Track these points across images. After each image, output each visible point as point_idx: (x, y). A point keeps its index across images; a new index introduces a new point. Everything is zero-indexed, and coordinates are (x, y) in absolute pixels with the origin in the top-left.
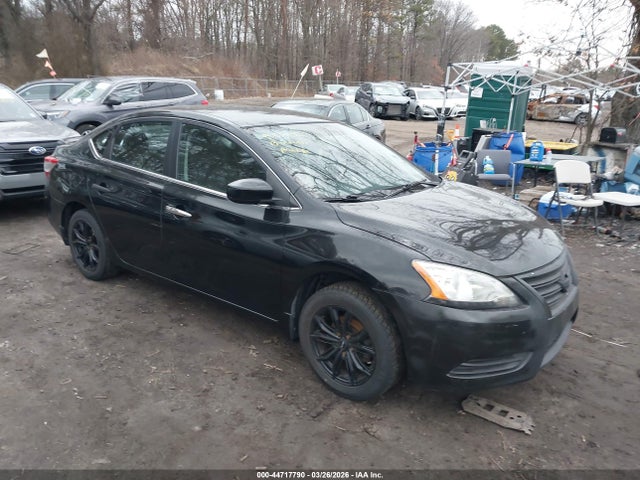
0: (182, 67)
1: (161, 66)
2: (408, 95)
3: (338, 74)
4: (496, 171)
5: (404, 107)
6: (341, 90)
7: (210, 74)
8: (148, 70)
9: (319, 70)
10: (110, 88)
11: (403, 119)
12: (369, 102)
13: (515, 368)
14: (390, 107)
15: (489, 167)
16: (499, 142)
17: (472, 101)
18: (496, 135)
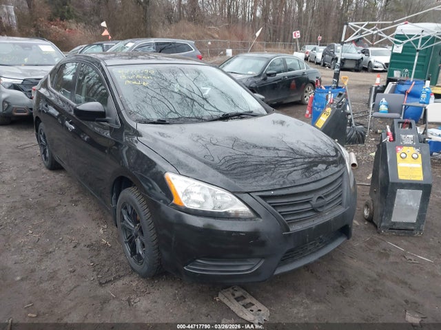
0: (207, 34)
1: (192, 33)
2: (363, 53)
3: (320, 38)
4: (389, 111)
5: (358, 61)
6: (315, 49)
7: (225, 38)
8: (184, 36)
9: (297, 34)
10: (134, 46)
11: (357, 71)
12: (331, 58)
13: (247, 270)
14: (346, 62)
15: (383, 108)
16: (403, 88)
17: (394, 55)
18: (401, 82)
